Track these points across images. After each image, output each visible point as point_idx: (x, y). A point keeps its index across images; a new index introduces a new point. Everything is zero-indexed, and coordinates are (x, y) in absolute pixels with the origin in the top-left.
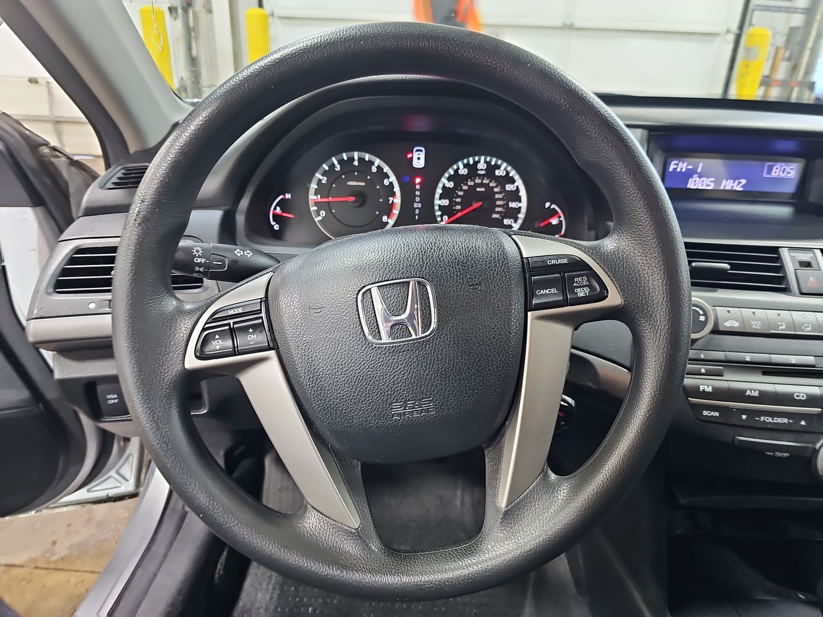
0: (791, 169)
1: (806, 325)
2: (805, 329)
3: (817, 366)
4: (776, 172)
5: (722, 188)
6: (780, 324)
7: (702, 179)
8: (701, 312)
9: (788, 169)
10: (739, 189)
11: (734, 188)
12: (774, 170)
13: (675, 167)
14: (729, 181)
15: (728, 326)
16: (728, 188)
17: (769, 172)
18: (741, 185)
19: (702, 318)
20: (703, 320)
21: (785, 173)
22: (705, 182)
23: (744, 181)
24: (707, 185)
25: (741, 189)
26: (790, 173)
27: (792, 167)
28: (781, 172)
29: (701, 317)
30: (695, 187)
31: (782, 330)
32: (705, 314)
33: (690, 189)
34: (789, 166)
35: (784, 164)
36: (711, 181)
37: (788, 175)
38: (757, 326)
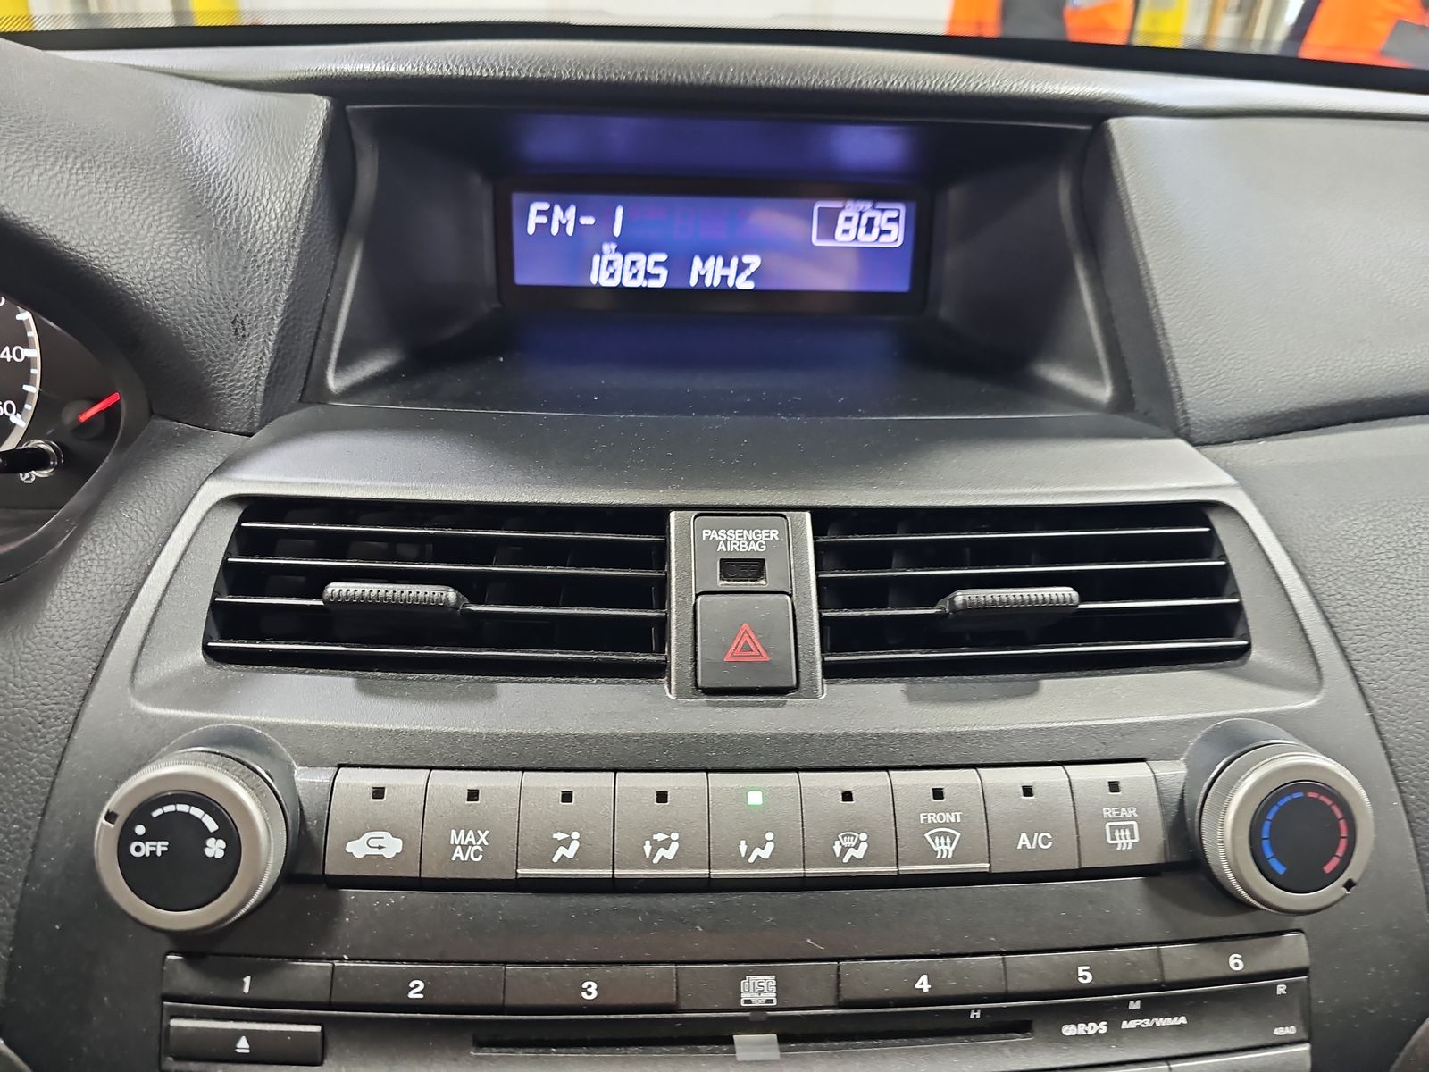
0: (890, 220)
1: (660, 837)
2: (653, 854)
3: (683, 1005)
4: (846, 231)
5: (693, 282)
6: (560, 836)
7: (631, 257)
8: (212, 825)
9: (881, 220)
10: (744, 284)
11: (730, 283)
12: (841, 224)
13: (544, 220)
14: (711, 260)
15: (359, 855)
16: (713, 281)
17: (828, 228)
18: (748, 272)
19: (215, 848)
20: (220, 854)
21: (875, 231)
22: (641, 266)
23: (754, 261)
24: (648, 276)
25: (750, 285)
26: (889, 232)
27: (894, 215)
28: (862, 230)
29: (211, 842)
30: (614, 283)
31: (564, 862)
32: (228, 831)
33: (599, 288)
34: (883, 210)
35: (868, 205)
36: (657, 264)
37: (884, 238)
38: (471, 851)
